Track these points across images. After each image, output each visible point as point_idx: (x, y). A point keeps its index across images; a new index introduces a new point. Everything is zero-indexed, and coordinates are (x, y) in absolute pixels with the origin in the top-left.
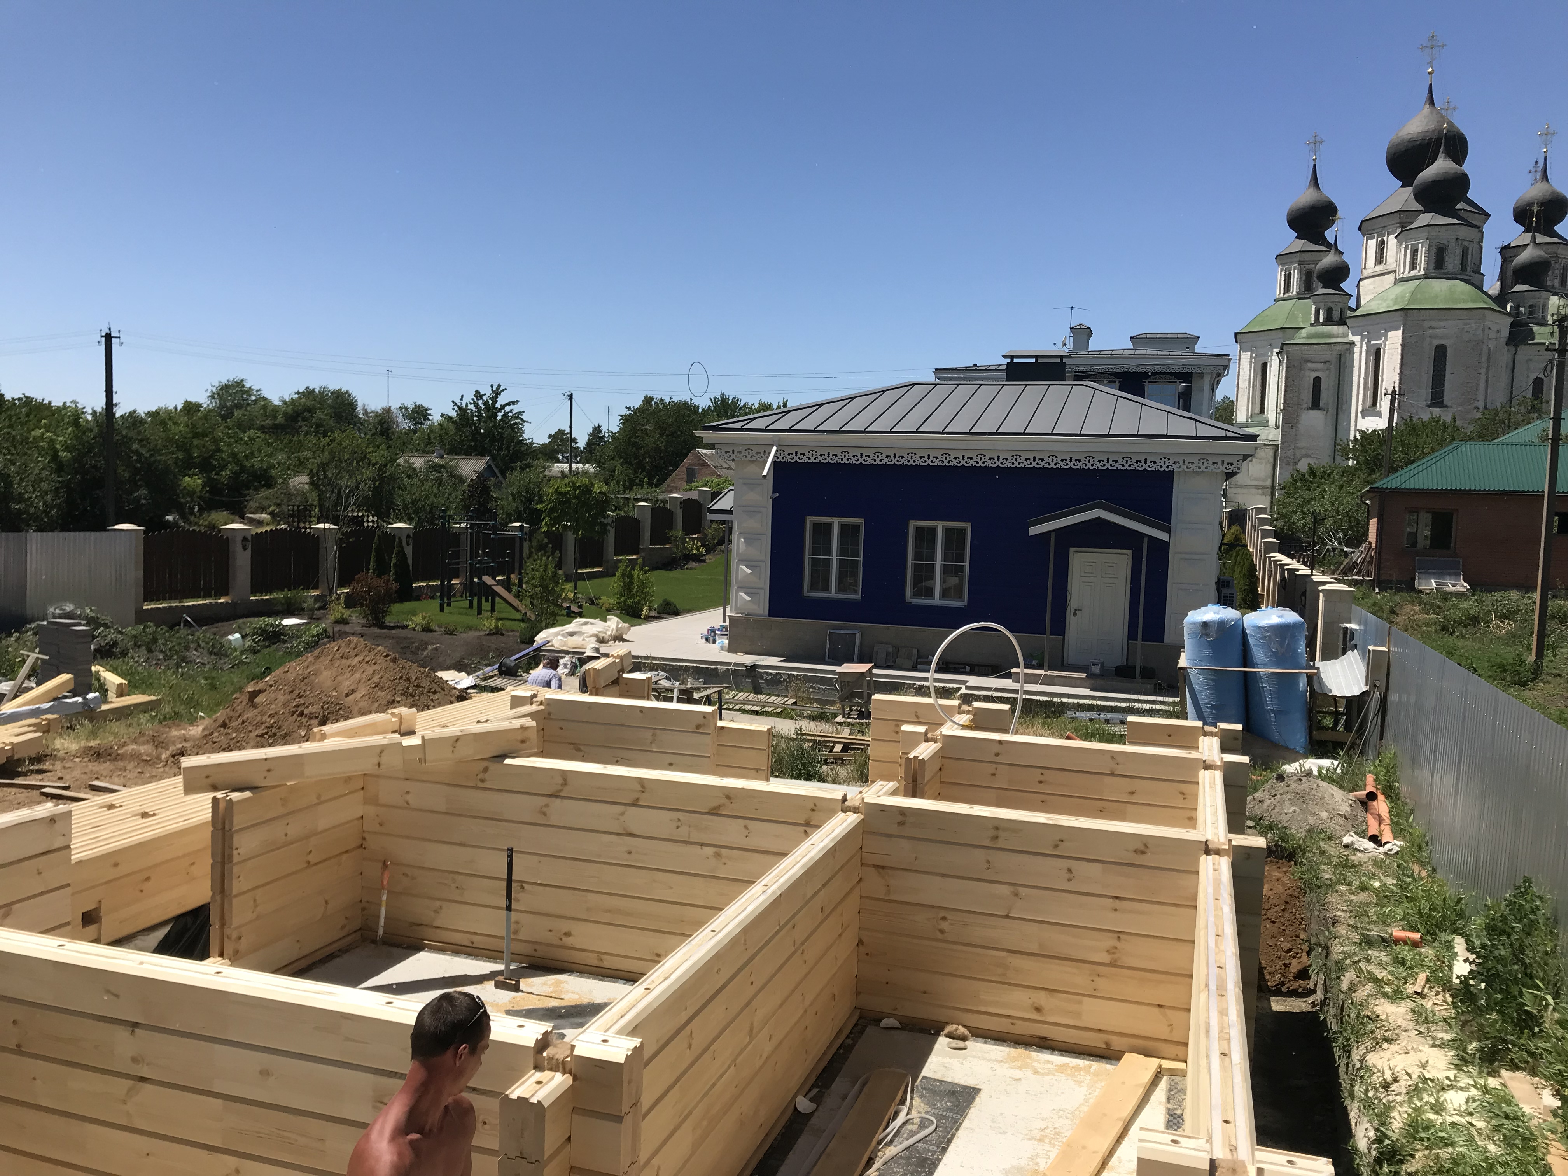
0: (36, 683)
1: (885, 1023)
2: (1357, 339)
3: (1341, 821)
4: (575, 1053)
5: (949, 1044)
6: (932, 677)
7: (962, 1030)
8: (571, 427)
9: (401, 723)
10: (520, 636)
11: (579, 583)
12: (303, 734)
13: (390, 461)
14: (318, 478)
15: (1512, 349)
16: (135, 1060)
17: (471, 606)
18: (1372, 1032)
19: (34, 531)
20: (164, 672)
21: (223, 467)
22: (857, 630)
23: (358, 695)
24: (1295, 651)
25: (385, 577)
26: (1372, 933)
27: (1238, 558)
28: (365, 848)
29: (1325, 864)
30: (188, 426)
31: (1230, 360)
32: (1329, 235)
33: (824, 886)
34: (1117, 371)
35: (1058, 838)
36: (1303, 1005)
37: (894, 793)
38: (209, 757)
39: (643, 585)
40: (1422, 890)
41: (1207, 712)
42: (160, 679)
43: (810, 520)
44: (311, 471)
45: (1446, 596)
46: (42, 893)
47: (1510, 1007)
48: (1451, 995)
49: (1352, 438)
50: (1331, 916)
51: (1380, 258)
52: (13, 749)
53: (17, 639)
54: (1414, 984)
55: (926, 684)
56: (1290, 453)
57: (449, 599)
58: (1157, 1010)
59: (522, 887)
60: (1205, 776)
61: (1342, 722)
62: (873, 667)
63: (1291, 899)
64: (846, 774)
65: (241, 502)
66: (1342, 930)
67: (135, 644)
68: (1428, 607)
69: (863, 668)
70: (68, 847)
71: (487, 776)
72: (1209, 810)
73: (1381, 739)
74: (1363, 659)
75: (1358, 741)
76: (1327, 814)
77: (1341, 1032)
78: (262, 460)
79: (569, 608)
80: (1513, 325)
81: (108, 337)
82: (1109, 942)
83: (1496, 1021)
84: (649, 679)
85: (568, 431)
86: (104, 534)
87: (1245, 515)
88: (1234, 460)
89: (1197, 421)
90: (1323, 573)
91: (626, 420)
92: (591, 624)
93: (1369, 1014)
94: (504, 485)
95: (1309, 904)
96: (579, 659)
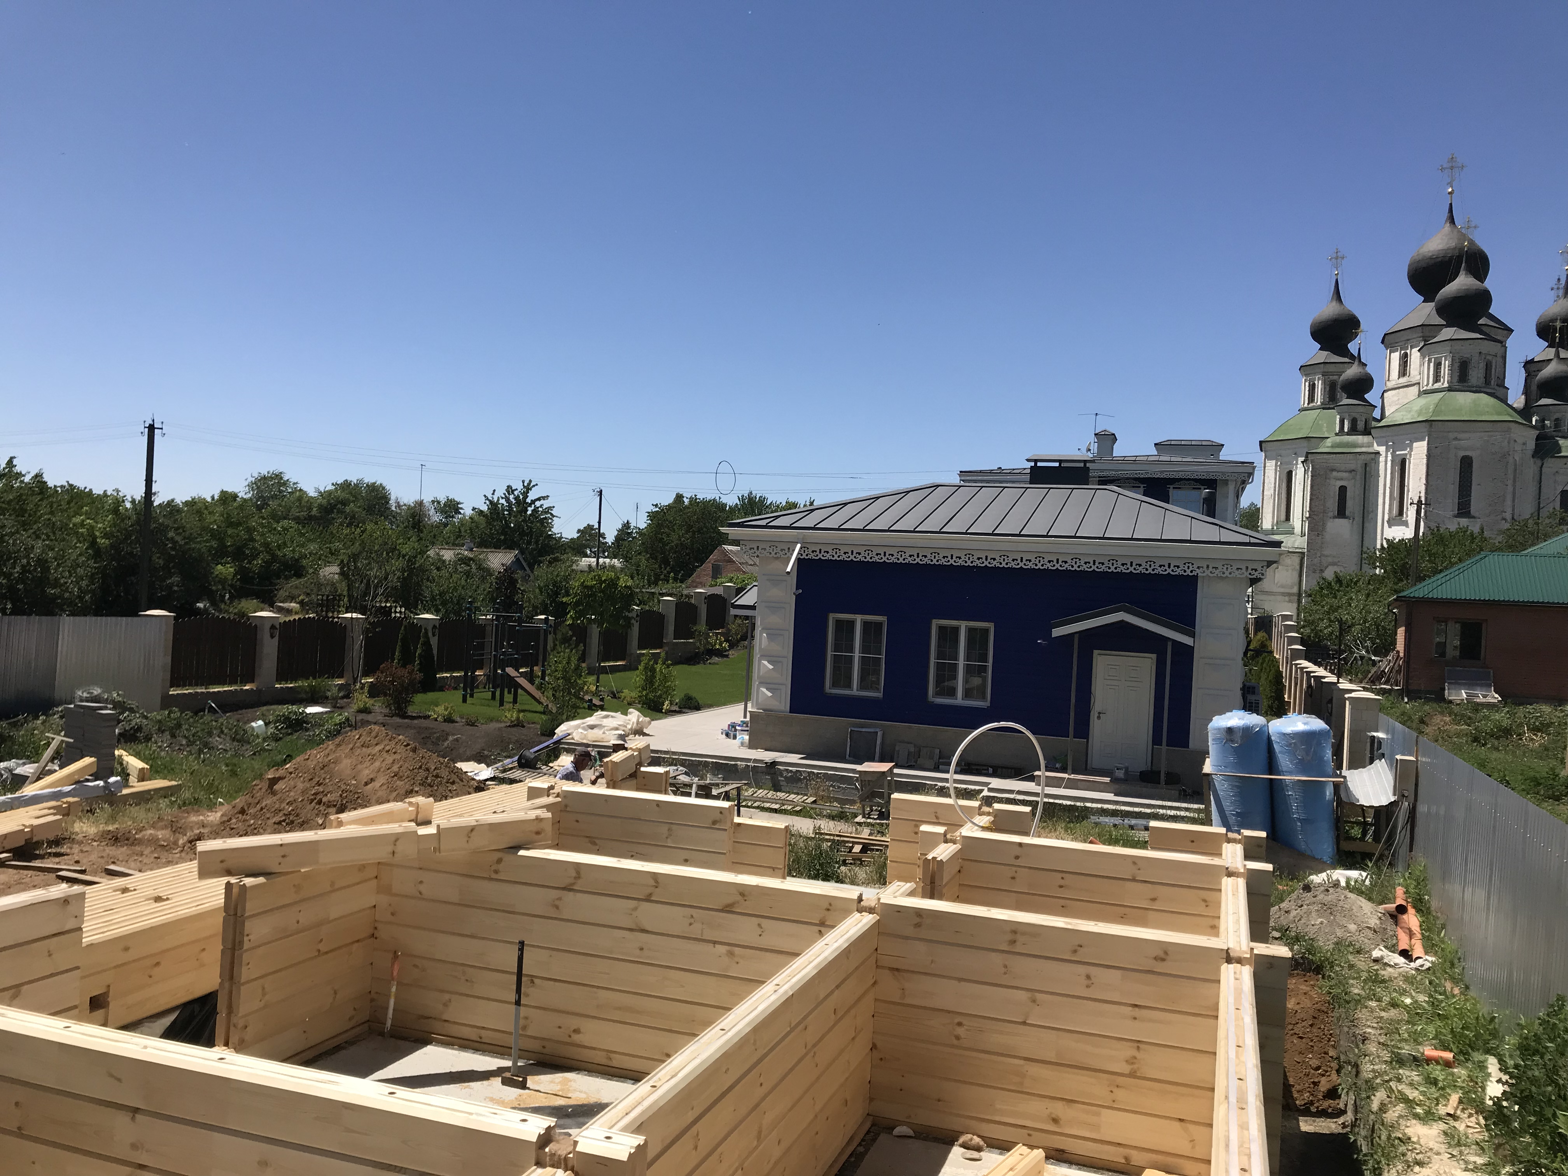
0: (59, 766)
1: (898, 1130)
2: (1382, 449)
3: (1370, 934)
4: (578, 1149)
5: (963, 1153)
6: (951, 777)
7: (977, 1140)
8: (599, 523)
9: (418, 813)
10: (541, 727)
11: (601, 676)
12: (320, 822)
13: (420, 554)
14: (348, 568)
15: (1539, 463)
16: (134, 1146)
17: (493, 697)
18: (1404, 1155)
19: (67, 616)
20: (186, 757)
21: (255, 557)
22: (878, 729)
23: (376, 784)
24: (1321, 760)
25: (409, 667)
26: (1404, 1051)
27: (1265, 665)
28: (376, 938)
29: (1354, 978)
30: (223, 515)
31: (1254, 468)
32: (1352, 347)
33: (837, 987)
34: (1142, 476)
35: (1077, 944)
36: (1333, 1126)
37: (912, 894)
38: (225, 842)
39: (665, 679)
40: (1455, 1008)
41: (1232, 820)
42: (182, 764)
43: (832, 617)
44: (342, 561)
45: (1477, 707)
46: (52, 975)
47: (1544, 1130)
48: (1483, 1117)
49: (1379, 546)
50: (1361, 1032)
51: (1404, 370)
52: (32, 830)
53: (44, 722)
54: (1446, 1105)
55: (947, 785)
56: (1316, 561)
57: (472, 690)
58: (1177, 1124)
59: (532, 982)
60: (1227, 883)
61: (1371, 832)
62: (894, 767)
63: (1318, 1015)
64: (864, 875)
65: (272, 591)
66: (1372, 1048)
67: (159, 729)
68: (1458, 718)
69: (884, 767)
70: (80, 929)
71: (501, 867)
72: (1231, 919)
73: (1411, 850)
74: (1391, 770)
75: (1386, 853)
76: (1356, 926)
77: (1372, 1155)
78: (294, 551)
79: (591, 700)
80: (1538, 438)
81: (151, 428)
82: (1128, 1051)
83: (1529, 1144)
84: (667, 773)
85: (596, 526)
86: (135, 619)
87: (1271, 621)
88: (1257, 566)
89: (1220, 526)
90: (1351, 681)
91: (652, 516)
92: (612, 717)
93: (1401, 1136)
94: (532, 577)
95: (1338, 1019)
96: (599, 752)
